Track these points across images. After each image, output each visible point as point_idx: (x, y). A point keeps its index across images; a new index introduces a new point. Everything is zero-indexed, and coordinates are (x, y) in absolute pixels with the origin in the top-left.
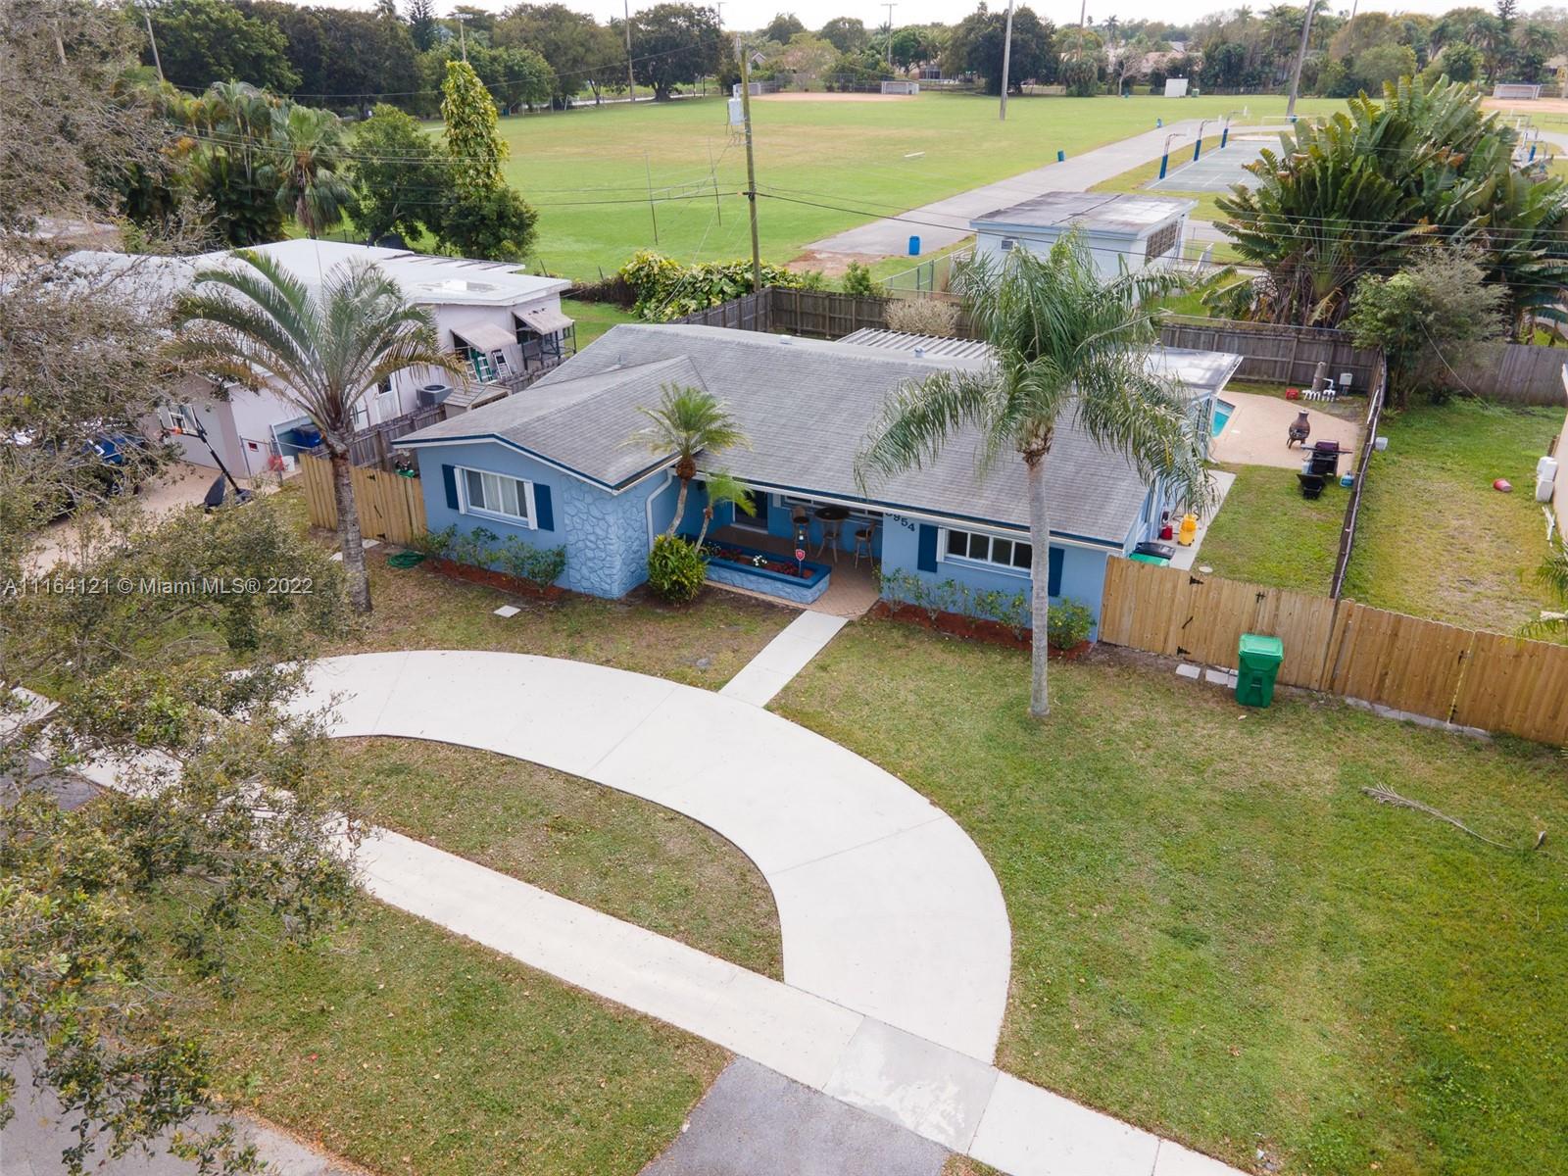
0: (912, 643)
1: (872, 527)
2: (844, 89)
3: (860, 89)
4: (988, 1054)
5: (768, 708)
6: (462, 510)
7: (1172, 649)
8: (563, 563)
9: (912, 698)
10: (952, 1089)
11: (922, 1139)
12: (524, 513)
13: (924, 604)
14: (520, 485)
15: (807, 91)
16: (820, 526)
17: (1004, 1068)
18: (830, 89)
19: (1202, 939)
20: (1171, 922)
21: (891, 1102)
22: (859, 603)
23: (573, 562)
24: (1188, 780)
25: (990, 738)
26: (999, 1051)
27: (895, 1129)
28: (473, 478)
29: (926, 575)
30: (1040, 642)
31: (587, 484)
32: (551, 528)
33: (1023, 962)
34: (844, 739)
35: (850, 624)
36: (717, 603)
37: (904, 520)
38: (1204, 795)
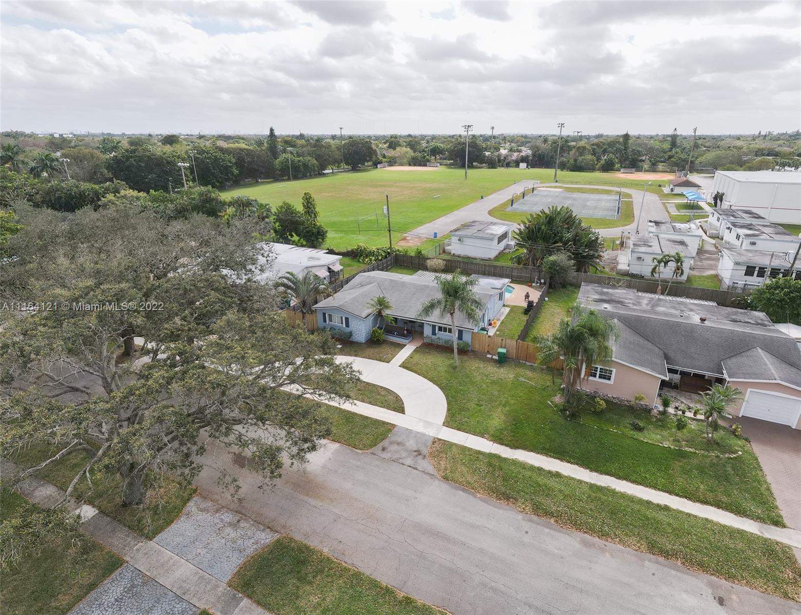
0: (431, 352)
1: (422, 325)
2: (415, 165)
3: (420, 165)
4: (442, 424)
5: (400, 366)
6: (327, 323)
7: (486, 351)
8: (352, 335)
9: (430, 363)
10: (435, 429)
11: (429, 436)
12: (342, 324)
13: (434, 343)
14: (342, 318)
15: (402, 165)
16: (410, 324)
17: (444, 426)
18: (410, 165)
19: (482, 405)
20: (477, 403)
21: (424, 431)
22: (419, 344)
23: (354, 335)
24: (485, 378)
25: (446, 371)
26: (443, 423)
27: (425, 435)
28: (330, 316)
29: (433, 336)
30: (456, 351)
31: (357, 317)
32: (349, 327)
33: (449, 410)
34: (416, 372)
35: (417, 348)
36: (387, 343)
37: (429, 324)
38: (487, 381)
